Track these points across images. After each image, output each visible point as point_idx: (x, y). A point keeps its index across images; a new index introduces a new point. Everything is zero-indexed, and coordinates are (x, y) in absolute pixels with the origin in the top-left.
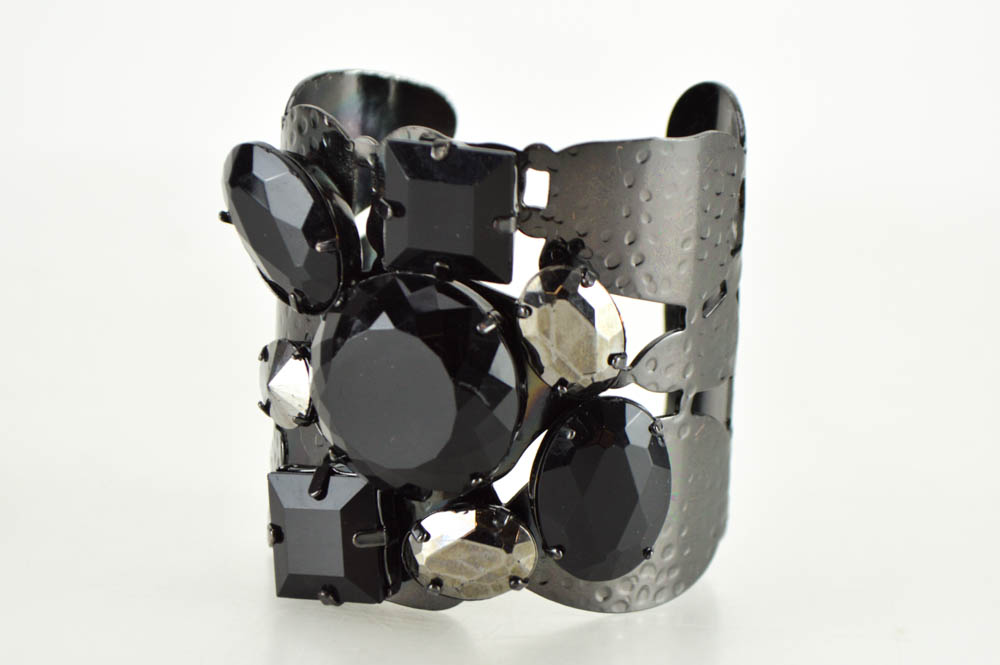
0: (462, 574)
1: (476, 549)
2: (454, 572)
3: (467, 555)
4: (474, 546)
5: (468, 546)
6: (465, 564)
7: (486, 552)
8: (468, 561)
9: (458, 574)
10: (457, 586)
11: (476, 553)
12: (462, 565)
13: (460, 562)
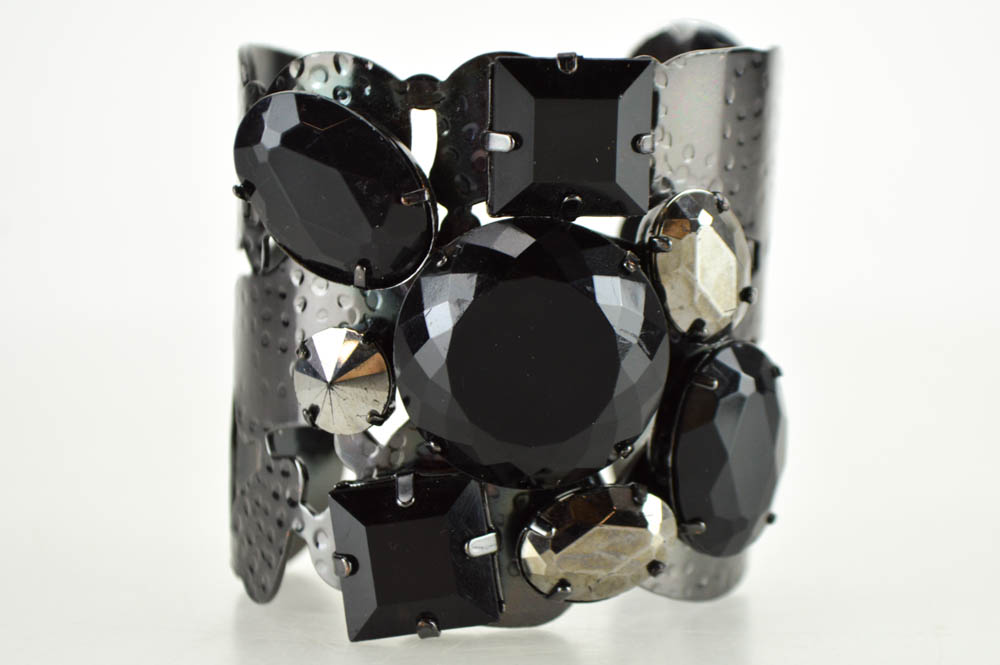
0: (599, 567)
1: (616, 534)
2: (591, 567)
3: (606, 544)
4: (613, 531)
5: (607, 532)
6: (604, 555)
7: (629, 536)
8: (607, 551)
9: (594, 569)
10: (592, 584)
11: (617, 539)
12: (600, 556)
13: (597, 552)
